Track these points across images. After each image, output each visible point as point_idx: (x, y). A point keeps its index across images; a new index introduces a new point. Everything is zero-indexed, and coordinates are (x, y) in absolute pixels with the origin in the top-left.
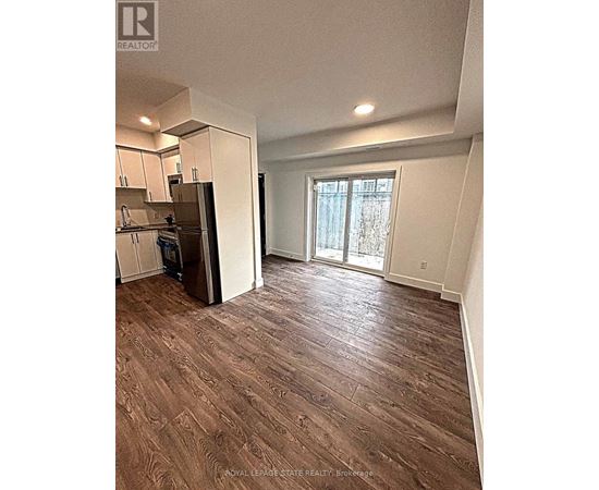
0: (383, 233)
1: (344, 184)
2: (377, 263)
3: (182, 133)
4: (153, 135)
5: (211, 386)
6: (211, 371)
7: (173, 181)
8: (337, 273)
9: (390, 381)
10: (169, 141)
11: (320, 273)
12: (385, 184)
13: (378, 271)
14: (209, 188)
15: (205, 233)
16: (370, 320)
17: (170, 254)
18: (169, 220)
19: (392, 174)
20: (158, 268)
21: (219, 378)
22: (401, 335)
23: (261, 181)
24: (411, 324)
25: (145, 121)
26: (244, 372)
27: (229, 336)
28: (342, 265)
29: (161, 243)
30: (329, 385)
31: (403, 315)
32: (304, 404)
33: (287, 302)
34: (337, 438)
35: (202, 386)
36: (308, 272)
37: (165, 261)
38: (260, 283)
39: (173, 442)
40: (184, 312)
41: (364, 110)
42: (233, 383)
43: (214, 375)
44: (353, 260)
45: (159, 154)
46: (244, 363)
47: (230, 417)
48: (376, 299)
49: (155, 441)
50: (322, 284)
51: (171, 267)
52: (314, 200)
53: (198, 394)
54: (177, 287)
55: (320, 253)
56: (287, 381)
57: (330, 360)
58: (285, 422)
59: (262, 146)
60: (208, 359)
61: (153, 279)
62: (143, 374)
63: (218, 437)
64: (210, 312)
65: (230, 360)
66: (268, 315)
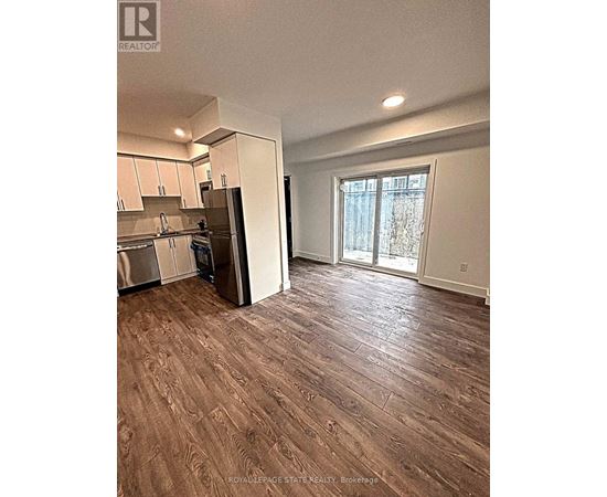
0: (417, 232)
1: (372, 182)
2: (410, 265)
3: (212, 141)
4: (186, 145)
5: (243, 385)
6: (242, 370)
7: (204, 188)
8: (366, 276)
9: (427, 392)
10: (200, 150)
11: (348, 275)
12: (418, 180)
13: (411, 274)
14: (237, 192)
15: (234, 237)
16: (404, 325)
17: (204, 258)
18: (202, 225)
19: (426, 169)
20: (192, 271)
21: (250, 378)
22: (438, 343)
23: (287, 184)
24: (449, 331)
25: (179, 133)
26: (273, 373)
27: (258, 338)
28: (373, 267)
29: (195, 247)
30: (359, 392)
31: (440, 321)
32: (332, 409)
33: (315, 305)
34: (368, 447)
35: (234, 383)
36: (335, 275)
37: (199, 264)
38: (287, 286)
39: (208, 435)
40: (216, 313)
41: (394, 102)
42: (263, 382)
43: (246, 375)
44: (383, 262)
45: (191, 163)
46: (273, 365)
47: (260, 416)
48: (409, 303)
49: (192, 432)
50: (349, 287)
51: (204, 270)
52: (341, 200)
53: (230, 391)
54: (209, 289)
55: (348, 255)
56: (315, 385)
57: (359, 366)
58: (315, 427)
59: (288, 149)
60: (239, 358)
61: (188, 281)
62: (182, 370)
63: (250, 435)
64: (240, 313)
65: (259, 361)
66: (296, 317)
